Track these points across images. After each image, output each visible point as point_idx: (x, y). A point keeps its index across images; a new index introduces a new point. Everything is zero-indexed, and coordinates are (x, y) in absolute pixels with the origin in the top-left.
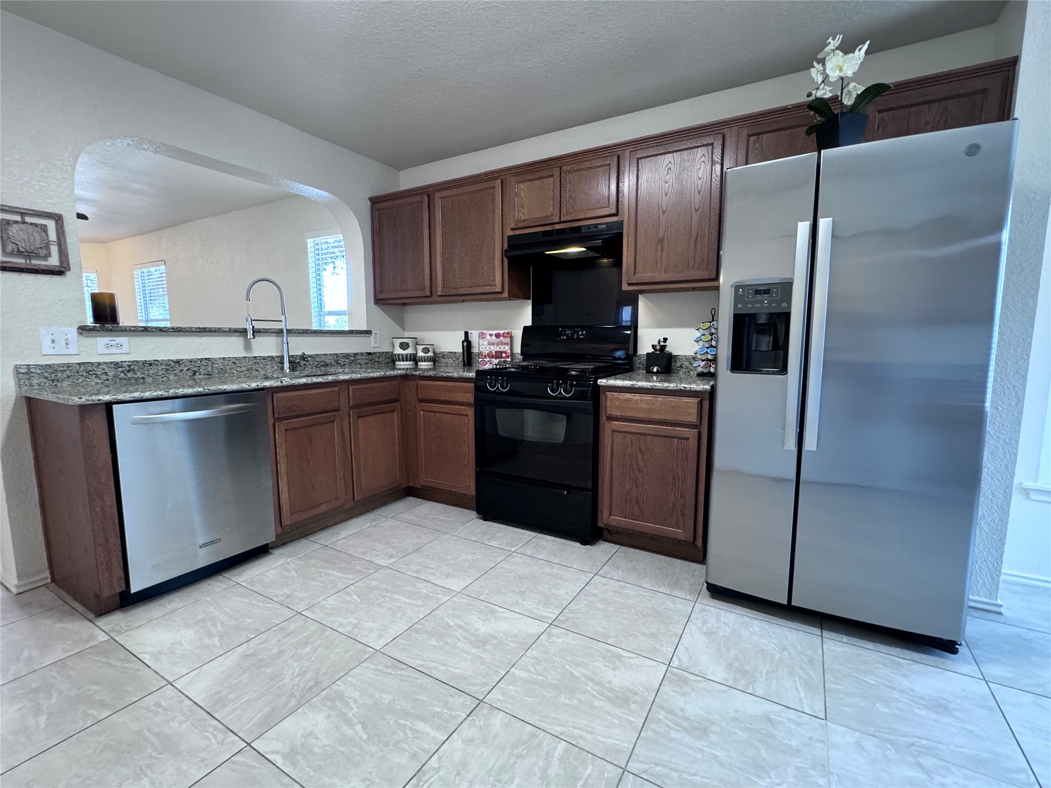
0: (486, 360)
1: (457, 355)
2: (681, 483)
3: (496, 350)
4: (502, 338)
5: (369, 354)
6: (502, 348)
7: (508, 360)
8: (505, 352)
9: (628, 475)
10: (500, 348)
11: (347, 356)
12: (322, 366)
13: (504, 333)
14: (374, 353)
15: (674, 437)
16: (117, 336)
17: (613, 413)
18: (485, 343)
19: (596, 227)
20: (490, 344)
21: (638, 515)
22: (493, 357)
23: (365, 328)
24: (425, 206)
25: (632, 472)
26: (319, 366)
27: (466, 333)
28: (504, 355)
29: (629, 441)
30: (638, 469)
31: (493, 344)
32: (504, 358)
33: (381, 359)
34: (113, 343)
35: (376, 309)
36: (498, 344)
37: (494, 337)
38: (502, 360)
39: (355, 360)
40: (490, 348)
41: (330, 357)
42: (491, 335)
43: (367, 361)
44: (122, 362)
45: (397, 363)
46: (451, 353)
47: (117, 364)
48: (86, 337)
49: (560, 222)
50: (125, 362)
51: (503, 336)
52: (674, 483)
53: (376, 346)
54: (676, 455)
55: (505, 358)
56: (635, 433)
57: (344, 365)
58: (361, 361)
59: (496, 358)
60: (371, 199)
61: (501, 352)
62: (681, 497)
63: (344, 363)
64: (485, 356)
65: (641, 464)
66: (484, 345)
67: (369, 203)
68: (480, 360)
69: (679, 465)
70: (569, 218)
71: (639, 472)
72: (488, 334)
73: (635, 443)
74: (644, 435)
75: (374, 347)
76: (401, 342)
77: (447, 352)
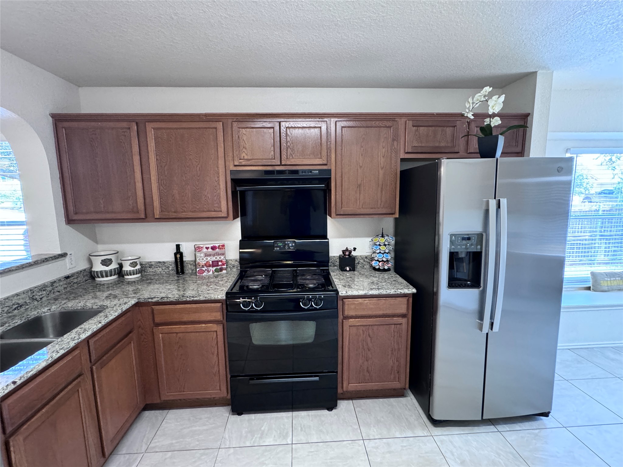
0: (204, 269)
1: (166, 264)
2: (396, 352)
3: (212, 260)
4: (217, 250)
5: (67, 277)
6: (218, 258)
7: (223, 267)
8: (221, 261)
9: (361, 354)
10: (216, 258)
11: (43, 288)
12: (15, 309)
13: (219, 246)
14: (73, 275)
15: (392, 324)
17: (349, 314)
18: (202, 255)
19: (311, 172)
20: (206, 255)
21: (368, 380)
22: (210, 266)
23: (59, 252)
24: (134, 134)
25: (363, 352)
26: (11, 310)
27: (178, 247)
28: (220, 263)
29: (361, 332)
30: (368, 349)
31: (210, 255)
32: (220, 266)
33: (79, 279)
35: (69, 230)
36: (214, 255)
37: (210, 250)
38: (219, 267)
39: (53, 289)
40: (207, 259)
41: (23, 296)
42: (207, 248)
43: (65, 286)
45: (98, 279)
46: (160, 262)
49: (281, 165)
51: (219, 248)
52: (392, 353)
53: (72, 266)
54: (393, 335)
55: (222, 265)
56: (365, 326)
57: (41, 299)
58: (59, 288)
59: (213, 266)
60: (53, 116)
61: (218, 262)
62: (397, 361)
63: (41, 297)
64: (203, 266)
65: (370, 345)
66: (201, 257)
67: (51, 119)
68: (198, 269)
69: (395, 341)
70: (288, 163)
71: (369, 350)
72: (204, 247)
73: (365, 332)
74: (372, 325)
75: (69, 269)
76: (103, 259)
77: (155, 262)
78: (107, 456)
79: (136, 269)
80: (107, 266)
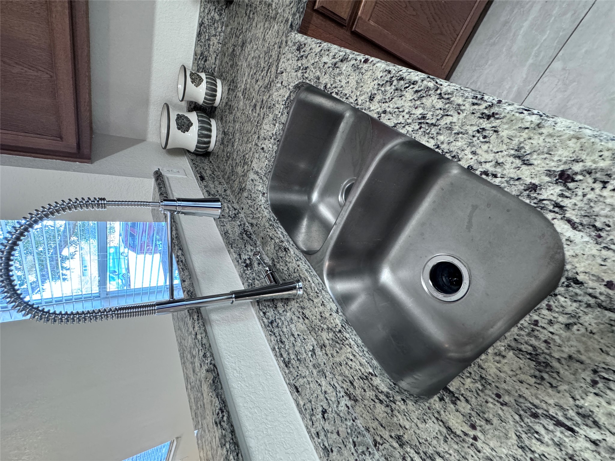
1: (206, 22)
5: (202, 178)
14: (198, 173)
23: (152, 179)
41: (228, 227)
45: (212, 145)
53: (182, 172)
75: (187, 176)
77: (196, 45)
79: (207, 78)
80: (190, 124)
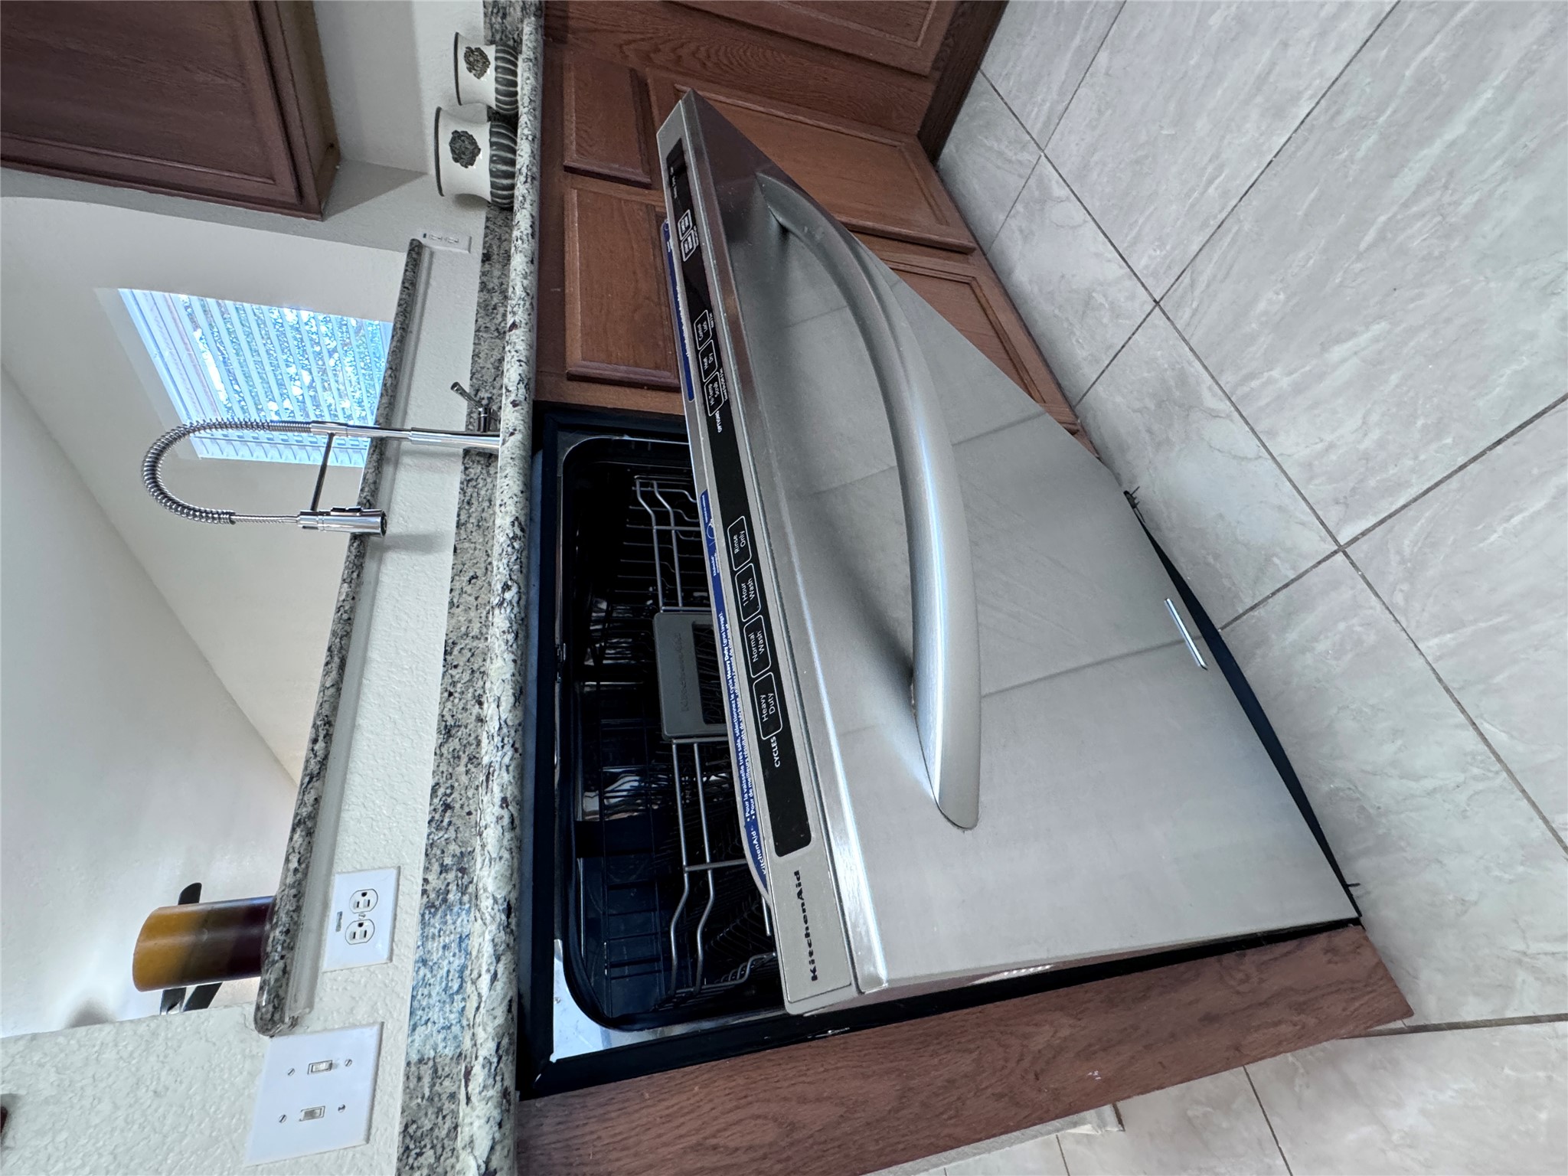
5: (487, 259)
11: (486, 309)
14: (487, 248)
16: (326, 905)
34: (350, 918)
44: (424, 892)
47: (430, 906)
48: (310, 1005)
50: (426, 881)
75: (469, 251)
76: (450, 155)
78: (973, 245)
79: (497, 59)
80: (476, 151)
